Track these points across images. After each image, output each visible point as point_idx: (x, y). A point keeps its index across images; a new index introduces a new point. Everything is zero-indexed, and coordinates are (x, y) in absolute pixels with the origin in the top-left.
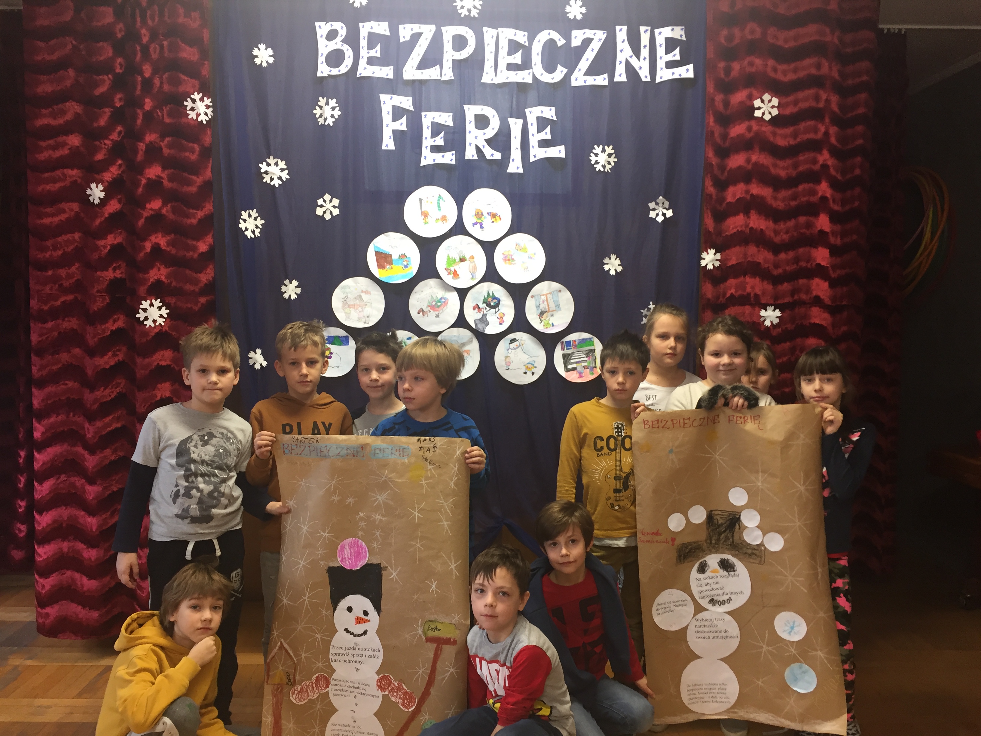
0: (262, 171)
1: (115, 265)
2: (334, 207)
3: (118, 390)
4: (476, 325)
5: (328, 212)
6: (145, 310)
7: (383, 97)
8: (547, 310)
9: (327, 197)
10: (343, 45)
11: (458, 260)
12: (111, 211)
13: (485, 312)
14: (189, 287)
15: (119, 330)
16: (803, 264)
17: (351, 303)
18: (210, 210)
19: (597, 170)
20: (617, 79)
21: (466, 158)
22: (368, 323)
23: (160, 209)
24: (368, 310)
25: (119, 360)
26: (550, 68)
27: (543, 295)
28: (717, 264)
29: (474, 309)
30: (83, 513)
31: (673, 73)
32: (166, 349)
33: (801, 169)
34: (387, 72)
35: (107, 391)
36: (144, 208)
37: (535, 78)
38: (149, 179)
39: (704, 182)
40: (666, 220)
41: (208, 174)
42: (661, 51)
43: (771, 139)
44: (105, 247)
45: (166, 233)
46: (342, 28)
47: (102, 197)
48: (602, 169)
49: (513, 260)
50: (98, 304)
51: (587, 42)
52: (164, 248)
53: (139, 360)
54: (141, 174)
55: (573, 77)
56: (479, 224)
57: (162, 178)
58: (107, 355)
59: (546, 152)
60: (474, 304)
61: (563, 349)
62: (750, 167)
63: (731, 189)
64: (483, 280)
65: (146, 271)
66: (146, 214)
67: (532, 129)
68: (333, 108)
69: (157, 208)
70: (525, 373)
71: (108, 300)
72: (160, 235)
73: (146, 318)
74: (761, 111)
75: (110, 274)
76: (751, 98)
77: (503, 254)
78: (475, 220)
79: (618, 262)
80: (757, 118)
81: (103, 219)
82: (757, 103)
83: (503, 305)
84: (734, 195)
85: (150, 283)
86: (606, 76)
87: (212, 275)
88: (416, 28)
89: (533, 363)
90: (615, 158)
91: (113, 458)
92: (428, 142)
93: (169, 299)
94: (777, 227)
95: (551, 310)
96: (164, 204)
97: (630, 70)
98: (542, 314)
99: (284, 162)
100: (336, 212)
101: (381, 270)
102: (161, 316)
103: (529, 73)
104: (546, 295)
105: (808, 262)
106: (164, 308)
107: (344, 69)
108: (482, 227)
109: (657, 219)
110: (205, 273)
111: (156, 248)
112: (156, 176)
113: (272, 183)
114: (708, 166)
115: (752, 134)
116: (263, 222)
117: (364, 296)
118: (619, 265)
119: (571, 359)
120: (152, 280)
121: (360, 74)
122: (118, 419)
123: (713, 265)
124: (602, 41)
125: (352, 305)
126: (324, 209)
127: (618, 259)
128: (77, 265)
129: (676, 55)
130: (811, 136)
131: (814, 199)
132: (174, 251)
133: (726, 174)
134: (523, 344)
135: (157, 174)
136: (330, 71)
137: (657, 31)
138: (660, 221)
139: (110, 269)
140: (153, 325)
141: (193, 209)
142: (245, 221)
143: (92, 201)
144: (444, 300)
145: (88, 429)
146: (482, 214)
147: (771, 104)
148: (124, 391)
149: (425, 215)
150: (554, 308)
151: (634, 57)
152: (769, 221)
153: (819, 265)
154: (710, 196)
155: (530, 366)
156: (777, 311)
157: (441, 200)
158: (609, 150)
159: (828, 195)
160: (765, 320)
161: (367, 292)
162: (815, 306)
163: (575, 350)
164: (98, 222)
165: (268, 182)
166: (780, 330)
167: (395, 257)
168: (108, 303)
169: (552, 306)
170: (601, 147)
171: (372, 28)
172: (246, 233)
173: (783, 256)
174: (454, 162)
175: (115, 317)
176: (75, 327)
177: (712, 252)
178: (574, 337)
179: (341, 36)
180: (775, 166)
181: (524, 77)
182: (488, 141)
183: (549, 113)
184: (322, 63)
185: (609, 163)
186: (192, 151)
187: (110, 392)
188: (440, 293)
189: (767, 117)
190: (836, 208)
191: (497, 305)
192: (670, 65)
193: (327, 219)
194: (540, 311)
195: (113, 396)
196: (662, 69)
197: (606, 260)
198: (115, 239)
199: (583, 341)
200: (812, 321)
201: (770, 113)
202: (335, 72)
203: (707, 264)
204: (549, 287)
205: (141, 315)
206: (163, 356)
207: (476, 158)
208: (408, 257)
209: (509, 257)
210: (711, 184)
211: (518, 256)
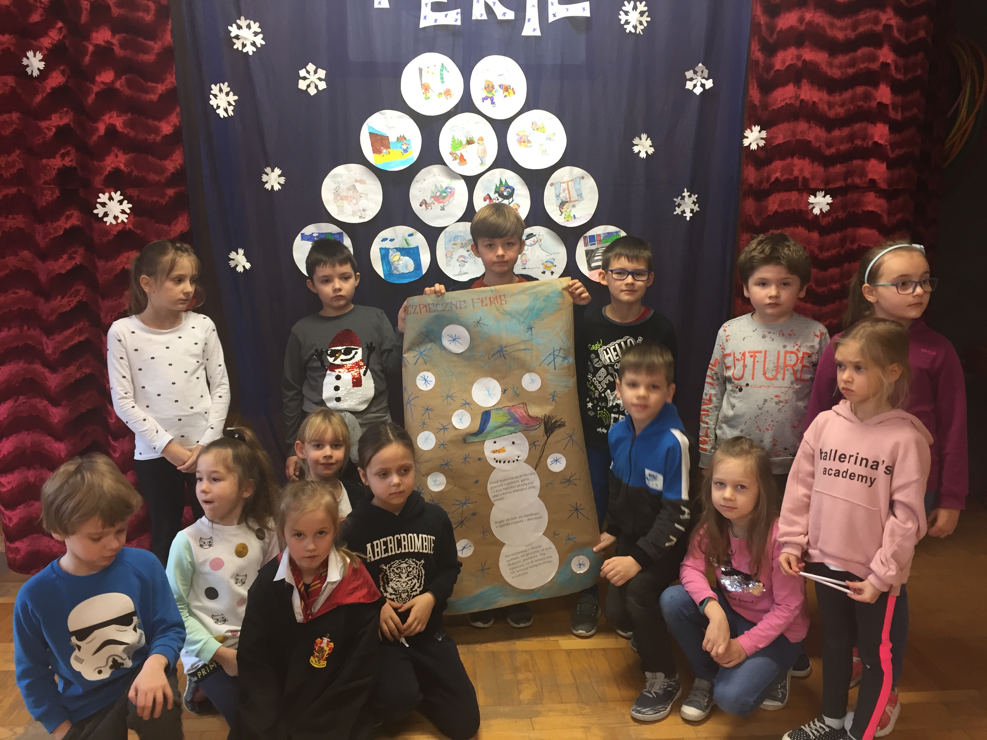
0: (232, 35)
1: (63, 151)
2: (320, 79)
3: (77, 299)
5: (313, 86)
6: (104, 205)
8: (568, 200)
9: (311, 67)
11: (464, 142)
12: (54, 85)
14: (153, 177)
15: (73, 228)
16: (858, 142)
17: (344, 194)
18: (172, 83)
19: (627, 31)
21: (474, 18)
22: (364, 218)
23: (113, 82)
24: (363, 203)
25: (76, 264)
27: (564, 183)
28: (762, 143)
30: (49, 438)
32: (132, 250)
33: (861, 29)
35: (66, 300)
36: (93, 82)
38: (97, 46)
39: (750, 45)
40: (705, 91)
41: (168, 38)
44: (49, 129)
45: (122, 111)
47: (42, 68)
48: (633, 31)
49: (529, 141)
50: (47, 198)
52: (120, 130)
53: (100, 264)
54: (88, 38)
56: (489, 99)
57: (112, 44)
58: (62, 258)
59: (567, 10)
60: (485, 195)
61: (586, 245)
62: (803, 28)
63: (780, 55)
64: (494, 166)
65: (101, 158)
66: (96, 89)
69: (108, 81)
70: (544, 273)
71: (57, 193)
72: (115, 114)
73: (106, 215)
75: (57, 162)
77: (518, 134)
78: (485, 94)
79: (649, 142)
81: (45, 95)
83: (518, 195)
84: (784, 61)
85: (107, 173)
87: (180, 162)
89: (552, 261)
90: (647, 17)
91: (78, 376)
93: (130, 191)
94: (831, 99)
95: (572, 199)
96: (118, 76)
98: (562, 204)
99: (257, 24)
100: (322, 86)
101: (377, 156)
102: (123, 212)
104: (568, 182)
105: (864, 139)
106: (126, 202)
108: (493, 103)
109: (695, 91)
110: (171, 160)
111: (111, 130)
112: (105, 42)
113: (245, 50)
114: (756, 26)
116: (236, 98)
117: (358, 185)
118: (650, 146)
119: (594, 256)
120: (109, 169)
122: (80, 332)
123: (757, 144)
125: (345, 197)
126: (307, 82)
127: (649, 139)
128: (18, 152)
131: (874, 66)
132: (132, 134)
133: (775, 36)
134: (541, 240)
135: (106, 40)
138: (698, 94)
139: (58, 156)
140: (114, 222)
141: (153, 82)
142: (215, 96)
143: (30, 73)
144: (449, 190)
145: (47, 344)
146: (493, 87)
148: (85, 300)
149: (426, 88)
150: (576, 198)
152: (823, 92)
153: (876, 143)
154: (757, 62)
155: (549, 264)
156: (828, 196)
157: (445, 70)
158: (641, 7)
159: (889, 61)
160: (814, 208)
161: (361, 182)
162: (870, 191)
164: (38, 98)
165: (240, 49)
166: (829, 219)
167: (392, 139)
168: (58, 197)
169: (574, 196)
170: (632, 3)
172: (218, 111)
173: (837, 133)
174: (459, 23)
175: (68, 213)
176: (22, 226)
177: (756, 129)
178: (599, 230)
180: (832, 26)
185: (641, 23)
186: (147, 10)
187: (69, 301)
188: (445, 182)
191: (511, 195)
193: (312, 94)
194: (560, 201)
195: (72, 305)
197: (636, 141)
198: (61, 119)
199: (609, 235)
200: (865, 209)
203: (750, 144)
204: (571, 173)
205: (99, 211)
206: (128, 258)
207: (485, 17)
208: (407, 139)
209: (524, 138)
210: (758, 47)
211: (535, 137)
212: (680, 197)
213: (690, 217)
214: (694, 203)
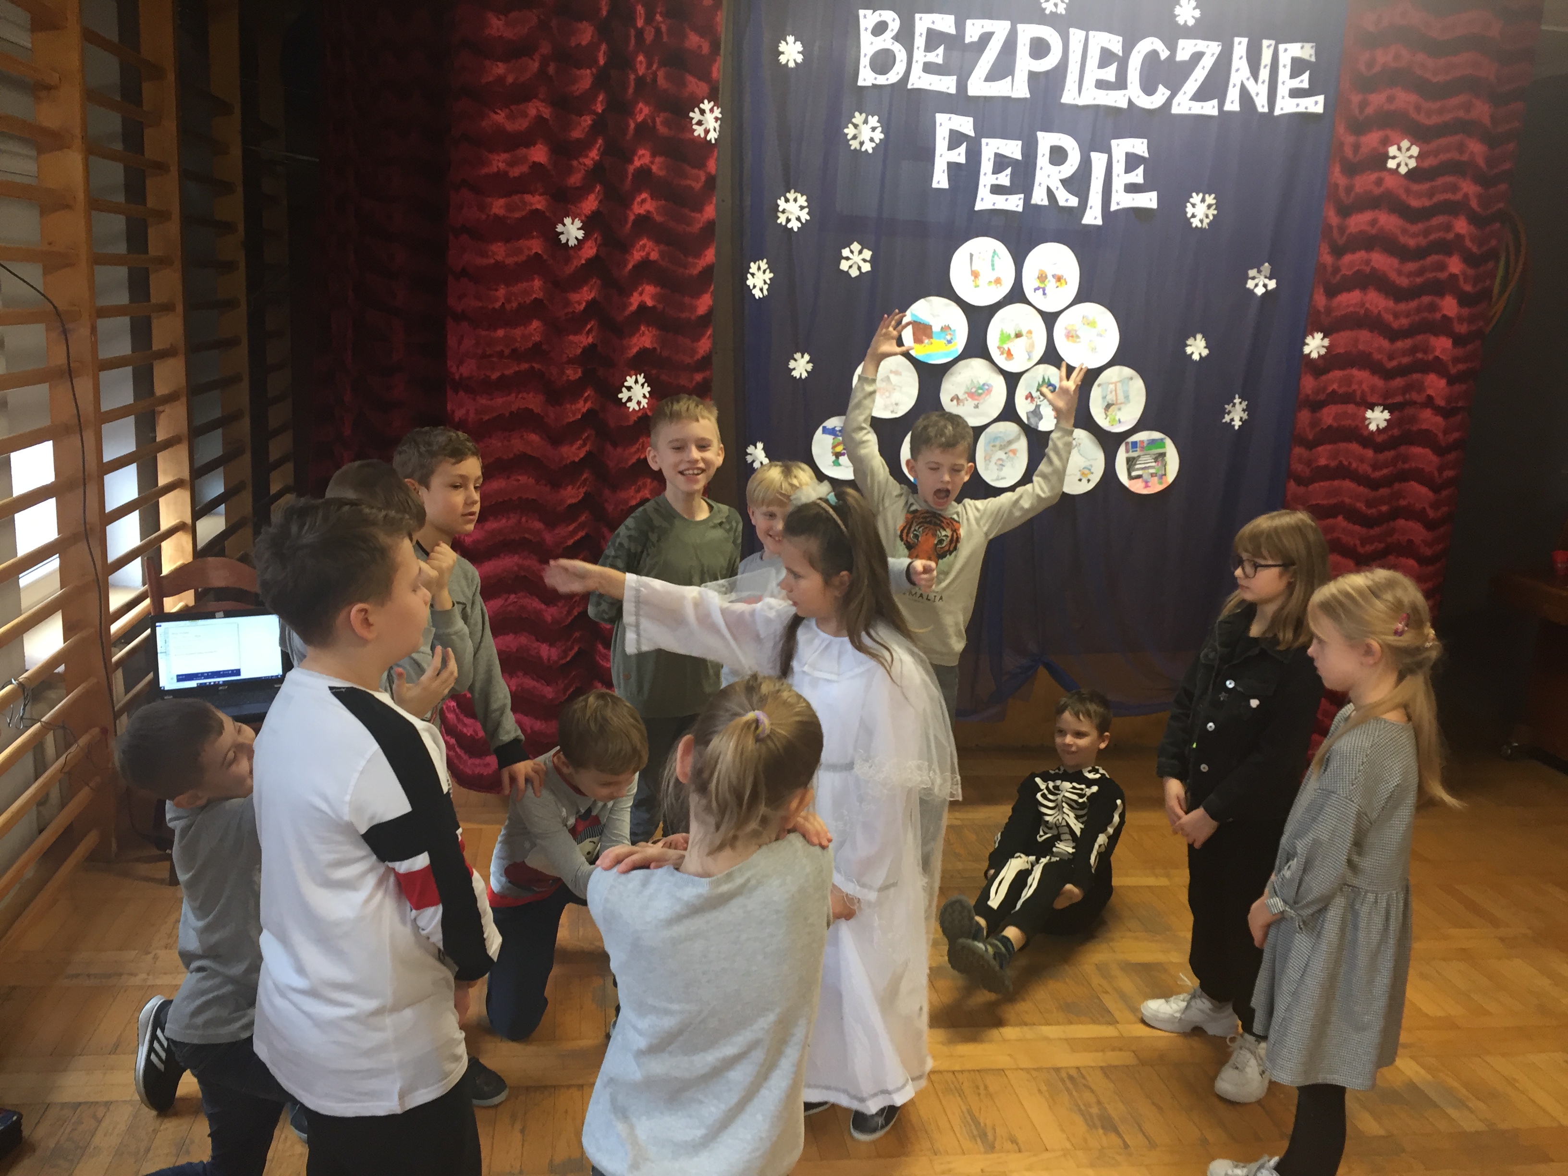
0: (779, 209)
1: (588, 326)
2: (864, 260)
3: (585, 490)
4: (1028, 419)
5: (855, 267)
6: (629, 388)
7: (940, 118)
8: (1115, 402)
9: (856, 247)
10: (893, 43)
11: (1013, 335)
12: (588, 256)
13: (1039, 403)
14: (681, 359)
15: (589, 413)
16: (1420, 355)
18: (712, 259)
19: (1195, 226)
20: (1228, 107)
21: (1035, 202)
22: (896, 413)
24: (896, 396)
25: (587, 452)
26: (1149, 89)
27: (1112, 383)
28: (1323, 351)
29: (1027, 398)
31: (1298, 105)
33: (1432, 237)
34: (947, 84)
35: (574, 491)
36: (631, 254)
37: (1130, 102)
38: (637, 215)
39: (1319, 247)
40: (1267, 293)
41: (712, 211)
42: (1284, 73)
43: (1404, 197)
44: (579, 303)
45: (653, 285)
46: (894, 20)
47: (581, 238)
48: (1200, 225)
49: (1078, 337)
50: (569, 377)
51: (1197, 57)
52: (650, 305)
53: (613, 451)
54: (628, 207)
55: (1175, 102)
57: (653, 213)
58: (576, 444)
59: (1133, 199)
60: (1026, 393)
61: (1127, 451)
62: (1374, 232)
63: (1348, 258)
64: (1040, 362)
65: (630, 336)
66: (633, 261)
67: (1119, 167)
68: (874, 129)
69: (644, 253)
70: (1080, 480)
71: (579, 372)
72: (647, 288)
73: (630, 399)
74: (1396, 161)
75: (582, 339)
76: (1386, 142)
77: (1066, 328)
78: (1037, 284)
79: (1203, 343)
80: (1390, 170)
81: (578, 266)
82: (1393, 150)
84: (1351, 265)
85: (634, 353)
86: (1215, 102)
87: (709, 344)
88: (988, 25)
89: (1090, 467)
90: (1215, 209)
92: (987, 178)
93: (652, 374)
94: (1397, 308)
95: (1119, 402)
97: (1245, 96)
98: (1108, 407)
99: (805, 197)
100: (866, 267)
102: (644, 396)
103: (1124, 95)
104: (1115, 383)
105: (1425, 352)
106: (648, 385)
107: (893, 77)
108: (1044, 294)
109: (1256, 291)
110: (702, 342)
111: (642, 305)
112: (647, 211)
113: (789, 226)
114: (1327, 229)
115: (1382, 189)
116: (774, 276)
117: (892, 377)
118: (1204, 348)
119: (1135, 464)
120: (636, 348)
121: (913, 84)
122: (584, 526)
123: (1318, 352)
124: (1216, 56)
126: (850, 263)
127: (1204, 340)
128: (536, 323)
129: (1303, 82)
130: (1449, 196)
131: (1443, 276)
132: (663, 310)
133: (1345, 239)
134: (1080, 444)
136: (876, 79)
137: (1282, 47)
138: (1259, 294)
139: (583, 333)
140: (637, 408)
141: (692, 256)
142: (753, 275)
143: (564, 242)
144: (987, 387)
146: (1046, 277)
147: (1409, 154)
148: (591, 492)
149: (975, 275)
150: (1122, 400)
151: (1252, 79)
152: (1390, 301)
153: (1437, 357)
154: (1324, 266)
155: (1086, 471)
156: (1386, 412)
157: (996, 256)
158: (1210, 199)
159: (1458, 271)
160: (1370, 423)
161: (897, 373)
162: (1427, 408)
163: (1141, 453)
164: (570, 268)
165: (785, 224)
166: (1385, 436)
167: (936, 328)
168: (579, 378)
169: (1121, 398)
170: (1201, 195)
171: (933, 22)
172: (755, 292)
173: (1399, 344)
174: (1019, 208)
176: (533, 406)
177: (1319, 336)
178: (1143, 436)
179: (892, 30)
180: (1404, 231)
181: (1117, 99)
182: (1063, 182)
183: (1140, 146)
184: (865, 67)
185: (1207, 217)
187: (577, 493)
188: (987, 377)
189: (1403, 170)
190: (1468, 288)
192: (1296, 93)
193: (851, 275)
194: (1106, 404)
195: (579, 498)
196: (1283, 97)
197: (1190, 341)
198: (590, 292)
199: (1153, 442)
200: (1420, 426)
201: (1407, 165)
202: (882, 80)
203: (1311, 352)
204: (1120, 373)
205: (624, 395)
207: (1046, 202)
208: (952, 329)
209: (1073, 333)
210: (1326, 251)
211: (1084, 332)
212: (1232, 404)
213: (1239, 426)
214: (1244, 410)
